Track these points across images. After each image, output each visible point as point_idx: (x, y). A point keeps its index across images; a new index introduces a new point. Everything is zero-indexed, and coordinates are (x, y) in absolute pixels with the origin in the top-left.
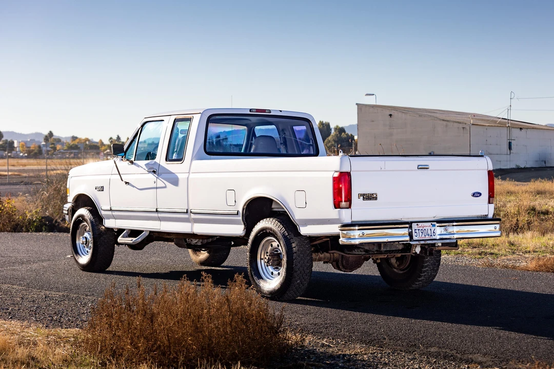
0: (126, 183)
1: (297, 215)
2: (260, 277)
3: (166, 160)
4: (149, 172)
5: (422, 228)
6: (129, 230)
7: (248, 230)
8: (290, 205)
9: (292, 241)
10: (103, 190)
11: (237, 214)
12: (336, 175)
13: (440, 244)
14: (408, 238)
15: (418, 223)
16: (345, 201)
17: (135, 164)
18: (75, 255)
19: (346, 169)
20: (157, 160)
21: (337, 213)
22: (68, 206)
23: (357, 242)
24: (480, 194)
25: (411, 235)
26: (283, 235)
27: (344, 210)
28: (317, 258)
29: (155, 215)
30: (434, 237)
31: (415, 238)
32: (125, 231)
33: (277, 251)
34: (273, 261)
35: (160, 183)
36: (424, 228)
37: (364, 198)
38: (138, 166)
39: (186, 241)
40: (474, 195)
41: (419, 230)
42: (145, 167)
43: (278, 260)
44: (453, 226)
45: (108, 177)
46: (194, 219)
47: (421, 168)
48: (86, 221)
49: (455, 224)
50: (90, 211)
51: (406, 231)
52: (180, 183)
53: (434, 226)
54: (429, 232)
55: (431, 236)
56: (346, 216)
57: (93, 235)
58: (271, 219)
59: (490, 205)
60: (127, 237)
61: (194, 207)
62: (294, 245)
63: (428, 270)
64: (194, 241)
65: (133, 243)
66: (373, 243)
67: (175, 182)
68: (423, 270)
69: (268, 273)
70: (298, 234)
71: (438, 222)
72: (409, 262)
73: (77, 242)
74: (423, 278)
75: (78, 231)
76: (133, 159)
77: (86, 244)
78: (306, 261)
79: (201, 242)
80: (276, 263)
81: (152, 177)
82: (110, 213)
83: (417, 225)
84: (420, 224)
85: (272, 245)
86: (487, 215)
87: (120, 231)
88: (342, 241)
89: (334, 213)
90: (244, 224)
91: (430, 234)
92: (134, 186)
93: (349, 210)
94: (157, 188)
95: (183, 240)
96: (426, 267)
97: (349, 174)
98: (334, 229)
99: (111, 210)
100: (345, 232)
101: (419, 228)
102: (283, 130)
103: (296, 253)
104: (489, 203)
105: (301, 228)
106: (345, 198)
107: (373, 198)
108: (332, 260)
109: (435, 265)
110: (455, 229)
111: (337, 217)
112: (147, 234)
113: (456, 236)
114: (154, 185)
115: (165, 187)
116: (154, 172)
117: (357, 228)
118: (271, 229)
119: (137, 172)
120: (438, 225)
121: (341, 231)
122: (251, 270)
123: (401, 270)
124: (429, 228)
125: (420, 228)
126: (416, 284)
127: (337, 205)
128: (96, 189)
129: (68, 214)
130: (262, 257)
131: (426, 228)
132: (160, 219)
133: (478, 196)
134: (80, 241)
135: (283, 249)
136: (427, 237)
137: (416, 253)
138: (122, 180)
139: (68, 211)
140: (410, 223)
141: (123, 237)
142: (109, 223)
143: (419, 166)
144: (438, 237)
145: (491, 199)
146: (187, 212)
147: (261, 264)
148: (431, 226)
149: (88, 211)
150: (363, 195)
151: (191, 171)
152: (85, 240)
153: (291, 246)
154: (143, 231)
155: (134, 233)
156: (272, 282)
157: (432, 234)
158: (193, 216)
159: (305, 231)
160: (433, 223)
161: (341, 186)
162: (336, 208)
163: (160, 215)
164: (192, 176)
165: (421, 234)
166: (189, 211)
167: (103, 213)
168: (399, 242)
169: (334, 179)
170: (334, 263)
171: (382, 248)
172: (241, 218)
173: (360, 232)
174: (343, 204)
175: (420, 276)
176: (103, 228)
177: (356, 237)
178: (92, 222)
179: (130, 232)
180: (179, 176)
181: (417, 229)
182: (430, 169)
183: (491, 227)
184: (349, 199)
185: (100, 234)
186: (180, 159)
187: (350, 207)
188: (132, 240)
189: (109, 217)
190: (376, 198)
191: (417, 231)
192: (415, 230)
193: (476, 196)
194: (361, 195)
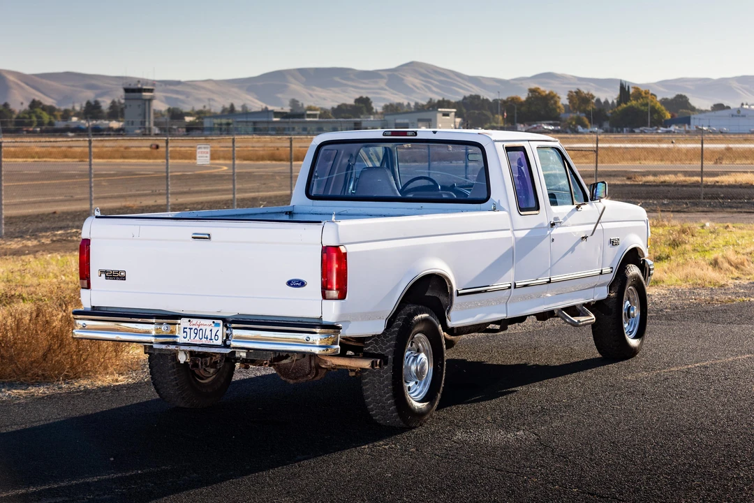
5: (197, 327)
15: (191, 320)
24: (304, 283)
27: (84, 290)
36: (201, 327)
37: (106, 276)
40: (289, 283)
41: (191, 329)
53: (218, 325)
54: (208, 333)
55: (211, 339)
59: (324, 301)
83: (189, 321)
84: (194, 321)
86: (321, 318)
91: (209, 337)
93: (89, 291)
97: (88, 241)
101: (191, 327)
107: (119, 277)
124: (210, 328)
125: (194, 327)
131: (204, 328)
133: (298, 286)
136: (204, 341)
143: (193, 234)
148: (213, 325)
150: (105, 272)
157: (213, 338)
160: (216, 321)
165: (193, 335)
181: (188, 327)
182: (213, 239)
183: (300, 337)
187: (89, 287)
190: (124, 278)
191: (188, 330)
192: (184, 328)
193: (293, 286)
194: (102, 272)
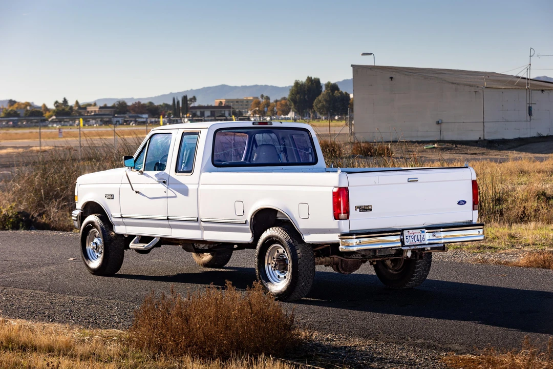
0: (137, 192)
1: (301, 225)
2: (268, 281)
3: (176, 171)
4: (159, 182)
6: (140, 236)
7: (256, 237)
8: (295, 216)
9: (296, 248)
10: (113, 199)
11: (246, 223)
12: (336, 190)
13: (429, 248)
14: (400, 244)
15: (409, 230)
16: (343, 213)
17: (145, 174)
18: (85, 260)
19: (344, 185)
20: (167, 171)
21: (337, 223)
22: (76, 213)
23: (355, 249)
24: (465, 202)
25: (402, 241)
26: (289, 243)
27: (343, 222)
28: (319, 262)
29: (166, 222)
30: (423, 242)
31: (406, 244)
32: (136, 237)
33: (283, 257)
34: (280, 265)
35: (170, 193)
36: (415, 234)
37: (360, 210)
38: (148, 176)
39: (194, 246)
40: (459, 203)
41: (410, 236)
42: (154, 177)
43: (284, 265)
44: (441, 232)
45: (118, 186)
46: (204, 227)
47: (411, 181)
48: (96, 227)
49: (442, 230)
50: (100, 218)
51: (398, 238)
52: (190, 193)
53: (423, 232)
54: (419, 237)
55: (421, 241)
56: (345, 226)
57: (104, 241)
58: (277, 228)
59: (474, 211)
60: (138, 243)
61: (203, 216)
62: (298, 251)
63: (419, 271)
64: (201, 246)
65: (145, 248)
66: (370, 250)
67: (185, 191)
68: (415, 270)
69: (275, 277)
70: (301, 241)
71: (427, 228)
72: (403, 263)
73: (87, 248)
74: (415, 278)
75: (88, 237)
76: (142, 169)
77: (96, 249)
78: (309, 266)
79: (208, 247)
80: (282, 267)
81: (162, 187)
82: (120, 220)
83: (408, 232)
84: (411, 231)
85: (278, 252)
86: (472, 221)
87: (131, 237)
88: (342, 248)
89: (334, 224)
90: (252, 232)
92: (144, 195)
93: (347, 221)
94: (167, 197)
95: (191, 246)
96: (418, 267)
97: (346, 189)
98: (334, 238)
99: (121, 217)
100: (344, 240)
102: (283, 138)
103: (300, 258)
104: (474, 209)
105: (304, 236)
106: (344, 210)
107: (369, 209)
108: (332, 262)
109: (426, 265)
110: (443, 235)
111: (337, 227)
112: (158, 240)
113: (443, 241)
114: (165, 195)
115: (176, 197)
116: (164, 182)
117: (354, 237)
118: (277, 237)
119: (148, 181)
120: (427, 231)
121: (340, 240)
122: (259, 274)
123: (396, 271)
124: (419, 234)
125: (411, 235)
126: (410, 284)
127: (337, 217)
128: (106, 197)
129: (77, 220)
130: (270, 262)
132: (170, 227)
133: (463, 204)
134: (90, 247)
135: (289, 255)
136: (418, 243)
137: (407, 257)
138: (133, 190)
139: (77, 217)
140: (401, 231)
141: (134, 243)
142: (119, 230)
143: (409, 179)
144: (427, 242)
145: (475, 206)
146: (197, 221)
147: (269, 268)
148: (421, 232)
149: (98, 218)
150: (359, 207)
151: (200, 183)
152: (95, 246)
153: (296, 252)
154: (154, 238)
155: (145, 239)
156: (279, 285)
158: (203, 224)
159: (308, 239)
160: (422, 230)
161: (340, 200)
162: (335, 219)
163: (171, 223)
164: (201, 187)
165: (411, 240)
166: (199, 220)
167: (113, 220)
168: (392, 247)
169: (334, 193)
170: (335, 266)
171: (377, 254)
172: (249, 227)
173: (358, 240)
174: (342, 215)
175: (413, 277)
176: (113, 234)
177: (354, 245)
178: (102, 229)
179: (140, 238)
180: (189, 187)
181: (408, 235)
182: (419, 181)
183: (475, 232)
184: (347, 211)
185: (110, 240)
186: (190, 171)
187: (348, 218)
188: (144, 246)
189: (119, 224)
190: (371, 210)
191: (408, 237)
192: (407, 236)
193: (461, 204)
194: (358, 207)
